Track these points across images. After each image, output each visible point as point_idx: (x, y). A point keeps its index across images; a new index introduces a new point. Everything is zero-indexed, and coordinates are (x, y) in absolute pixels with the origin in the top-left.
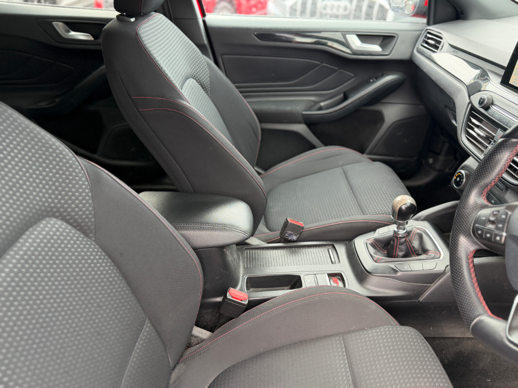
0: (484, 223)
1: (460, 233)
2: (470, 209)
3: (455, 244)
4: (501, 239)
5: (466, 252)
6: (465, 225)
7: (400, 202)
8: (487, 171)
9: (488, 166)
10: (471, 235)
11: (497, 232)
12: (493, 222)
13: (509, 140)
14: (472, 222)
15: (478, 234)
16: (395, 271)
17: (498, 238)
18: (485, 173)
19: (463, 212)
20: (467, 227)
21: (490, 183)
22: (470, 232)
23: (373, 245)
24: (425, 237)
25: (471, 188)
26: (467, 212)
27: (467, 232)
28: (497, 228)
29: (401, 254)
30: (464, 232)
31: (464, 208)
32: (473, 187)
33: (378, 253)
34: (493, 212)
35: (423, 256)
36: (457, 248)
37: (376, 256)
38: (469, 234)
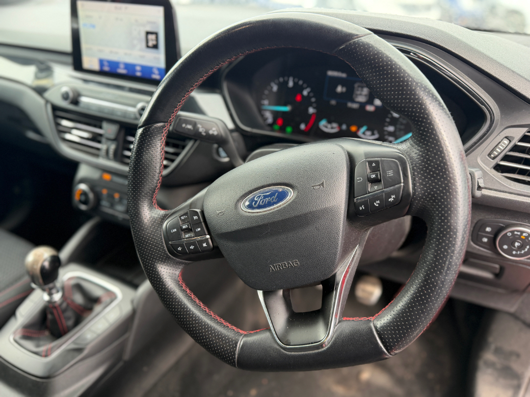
0: (177, 236)
1: (155, 262)
2: (150, 227)
3: (157, 278)
4: (208, 244)
5: (175, 280)
6: (156, 250)
7: (35, 262)
8: (145, 174)
9: (143, 167)
10: (170, 257)
11: (199, 238)
12: (188, 230)
13: (151, 127)
14: (162, 242)
15: (178, 251)
16: (79, 350)
17: (205, 245)
18: (145, 177)
19: (144, 234)
20: (159, 251)
21: (156, 186)
22: (167, 254)
23: (26, 337)
24: (86, 285)
25: (137, 202)
26: (148, 233)
27: (163, 256)
28: (197, 234)
29: (70, 323)
30: (160, 258)
31: (143, 230)
32: (139, 200)
33: (42, 343)
34: (180, 217)
35: (98, 308)
36: (163, 282)
37: (42, 349)
38: (167, 257)
